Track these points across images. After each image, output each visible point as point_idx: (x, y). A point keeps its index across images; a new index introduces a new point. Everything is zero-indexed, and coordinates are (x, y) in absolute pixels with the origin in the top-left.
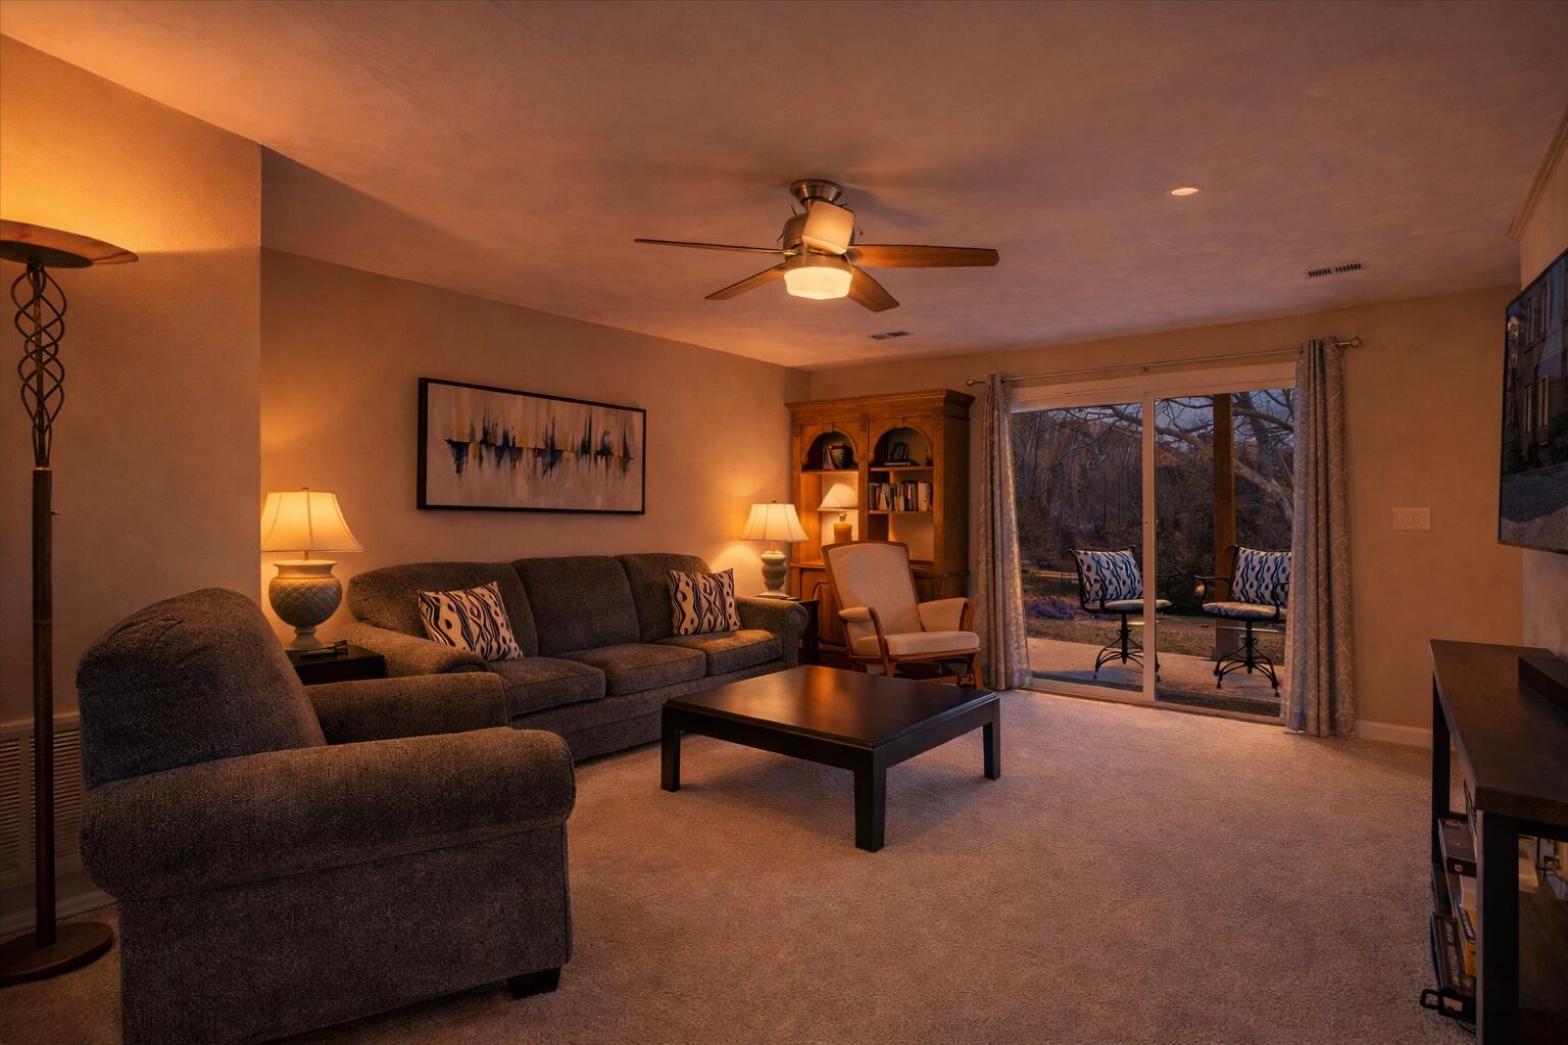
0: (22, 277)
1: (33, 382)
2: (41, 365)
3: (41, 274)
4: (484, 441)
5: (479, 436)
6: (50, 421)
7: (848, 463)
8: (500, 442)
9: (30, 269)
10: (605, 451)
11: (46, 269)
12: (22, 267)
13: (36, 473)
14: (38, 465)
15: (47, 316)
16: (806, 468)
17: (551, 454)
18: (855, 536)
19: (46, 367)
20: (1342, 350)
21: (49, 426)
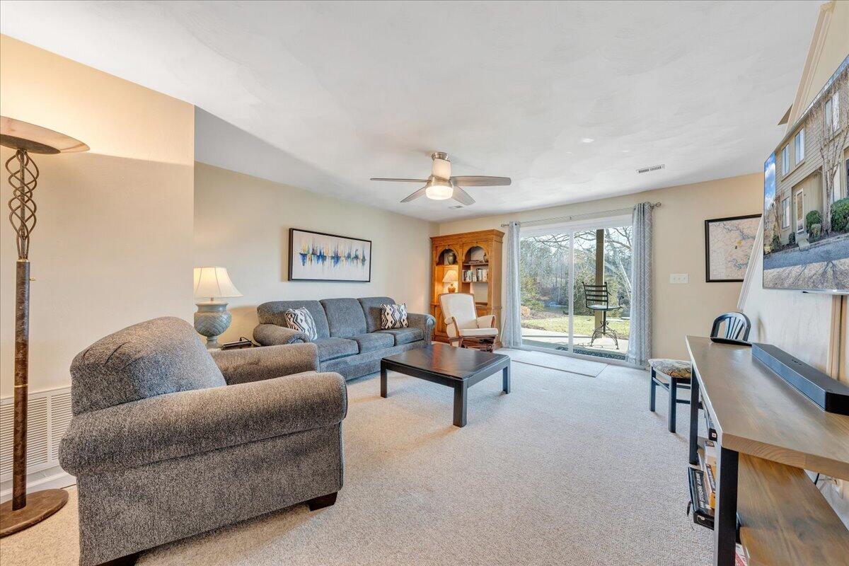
0: (14, 157)
1: (19, 212)
2: (24, 204)
3: (25, 157)
4: (313, 254)
5: (311, 252)
6: (28, 233)
7: (455, 262)
8: (318, 254)
9: (18, 153)
10: (356, 257)
11: (29, 154)
12: (14, 151)
13: (18, 263)
14: (20, 258)
15: (28, 178)
16: (438, 264)
17: (336, 258)
18: (456, 291)
19: (27, 204)
20: (652, 207)
21: (28, 236)
